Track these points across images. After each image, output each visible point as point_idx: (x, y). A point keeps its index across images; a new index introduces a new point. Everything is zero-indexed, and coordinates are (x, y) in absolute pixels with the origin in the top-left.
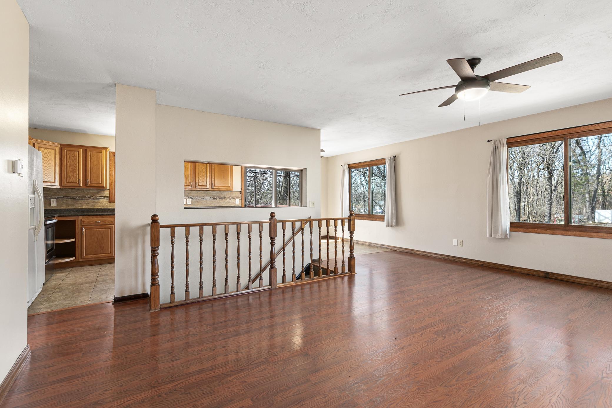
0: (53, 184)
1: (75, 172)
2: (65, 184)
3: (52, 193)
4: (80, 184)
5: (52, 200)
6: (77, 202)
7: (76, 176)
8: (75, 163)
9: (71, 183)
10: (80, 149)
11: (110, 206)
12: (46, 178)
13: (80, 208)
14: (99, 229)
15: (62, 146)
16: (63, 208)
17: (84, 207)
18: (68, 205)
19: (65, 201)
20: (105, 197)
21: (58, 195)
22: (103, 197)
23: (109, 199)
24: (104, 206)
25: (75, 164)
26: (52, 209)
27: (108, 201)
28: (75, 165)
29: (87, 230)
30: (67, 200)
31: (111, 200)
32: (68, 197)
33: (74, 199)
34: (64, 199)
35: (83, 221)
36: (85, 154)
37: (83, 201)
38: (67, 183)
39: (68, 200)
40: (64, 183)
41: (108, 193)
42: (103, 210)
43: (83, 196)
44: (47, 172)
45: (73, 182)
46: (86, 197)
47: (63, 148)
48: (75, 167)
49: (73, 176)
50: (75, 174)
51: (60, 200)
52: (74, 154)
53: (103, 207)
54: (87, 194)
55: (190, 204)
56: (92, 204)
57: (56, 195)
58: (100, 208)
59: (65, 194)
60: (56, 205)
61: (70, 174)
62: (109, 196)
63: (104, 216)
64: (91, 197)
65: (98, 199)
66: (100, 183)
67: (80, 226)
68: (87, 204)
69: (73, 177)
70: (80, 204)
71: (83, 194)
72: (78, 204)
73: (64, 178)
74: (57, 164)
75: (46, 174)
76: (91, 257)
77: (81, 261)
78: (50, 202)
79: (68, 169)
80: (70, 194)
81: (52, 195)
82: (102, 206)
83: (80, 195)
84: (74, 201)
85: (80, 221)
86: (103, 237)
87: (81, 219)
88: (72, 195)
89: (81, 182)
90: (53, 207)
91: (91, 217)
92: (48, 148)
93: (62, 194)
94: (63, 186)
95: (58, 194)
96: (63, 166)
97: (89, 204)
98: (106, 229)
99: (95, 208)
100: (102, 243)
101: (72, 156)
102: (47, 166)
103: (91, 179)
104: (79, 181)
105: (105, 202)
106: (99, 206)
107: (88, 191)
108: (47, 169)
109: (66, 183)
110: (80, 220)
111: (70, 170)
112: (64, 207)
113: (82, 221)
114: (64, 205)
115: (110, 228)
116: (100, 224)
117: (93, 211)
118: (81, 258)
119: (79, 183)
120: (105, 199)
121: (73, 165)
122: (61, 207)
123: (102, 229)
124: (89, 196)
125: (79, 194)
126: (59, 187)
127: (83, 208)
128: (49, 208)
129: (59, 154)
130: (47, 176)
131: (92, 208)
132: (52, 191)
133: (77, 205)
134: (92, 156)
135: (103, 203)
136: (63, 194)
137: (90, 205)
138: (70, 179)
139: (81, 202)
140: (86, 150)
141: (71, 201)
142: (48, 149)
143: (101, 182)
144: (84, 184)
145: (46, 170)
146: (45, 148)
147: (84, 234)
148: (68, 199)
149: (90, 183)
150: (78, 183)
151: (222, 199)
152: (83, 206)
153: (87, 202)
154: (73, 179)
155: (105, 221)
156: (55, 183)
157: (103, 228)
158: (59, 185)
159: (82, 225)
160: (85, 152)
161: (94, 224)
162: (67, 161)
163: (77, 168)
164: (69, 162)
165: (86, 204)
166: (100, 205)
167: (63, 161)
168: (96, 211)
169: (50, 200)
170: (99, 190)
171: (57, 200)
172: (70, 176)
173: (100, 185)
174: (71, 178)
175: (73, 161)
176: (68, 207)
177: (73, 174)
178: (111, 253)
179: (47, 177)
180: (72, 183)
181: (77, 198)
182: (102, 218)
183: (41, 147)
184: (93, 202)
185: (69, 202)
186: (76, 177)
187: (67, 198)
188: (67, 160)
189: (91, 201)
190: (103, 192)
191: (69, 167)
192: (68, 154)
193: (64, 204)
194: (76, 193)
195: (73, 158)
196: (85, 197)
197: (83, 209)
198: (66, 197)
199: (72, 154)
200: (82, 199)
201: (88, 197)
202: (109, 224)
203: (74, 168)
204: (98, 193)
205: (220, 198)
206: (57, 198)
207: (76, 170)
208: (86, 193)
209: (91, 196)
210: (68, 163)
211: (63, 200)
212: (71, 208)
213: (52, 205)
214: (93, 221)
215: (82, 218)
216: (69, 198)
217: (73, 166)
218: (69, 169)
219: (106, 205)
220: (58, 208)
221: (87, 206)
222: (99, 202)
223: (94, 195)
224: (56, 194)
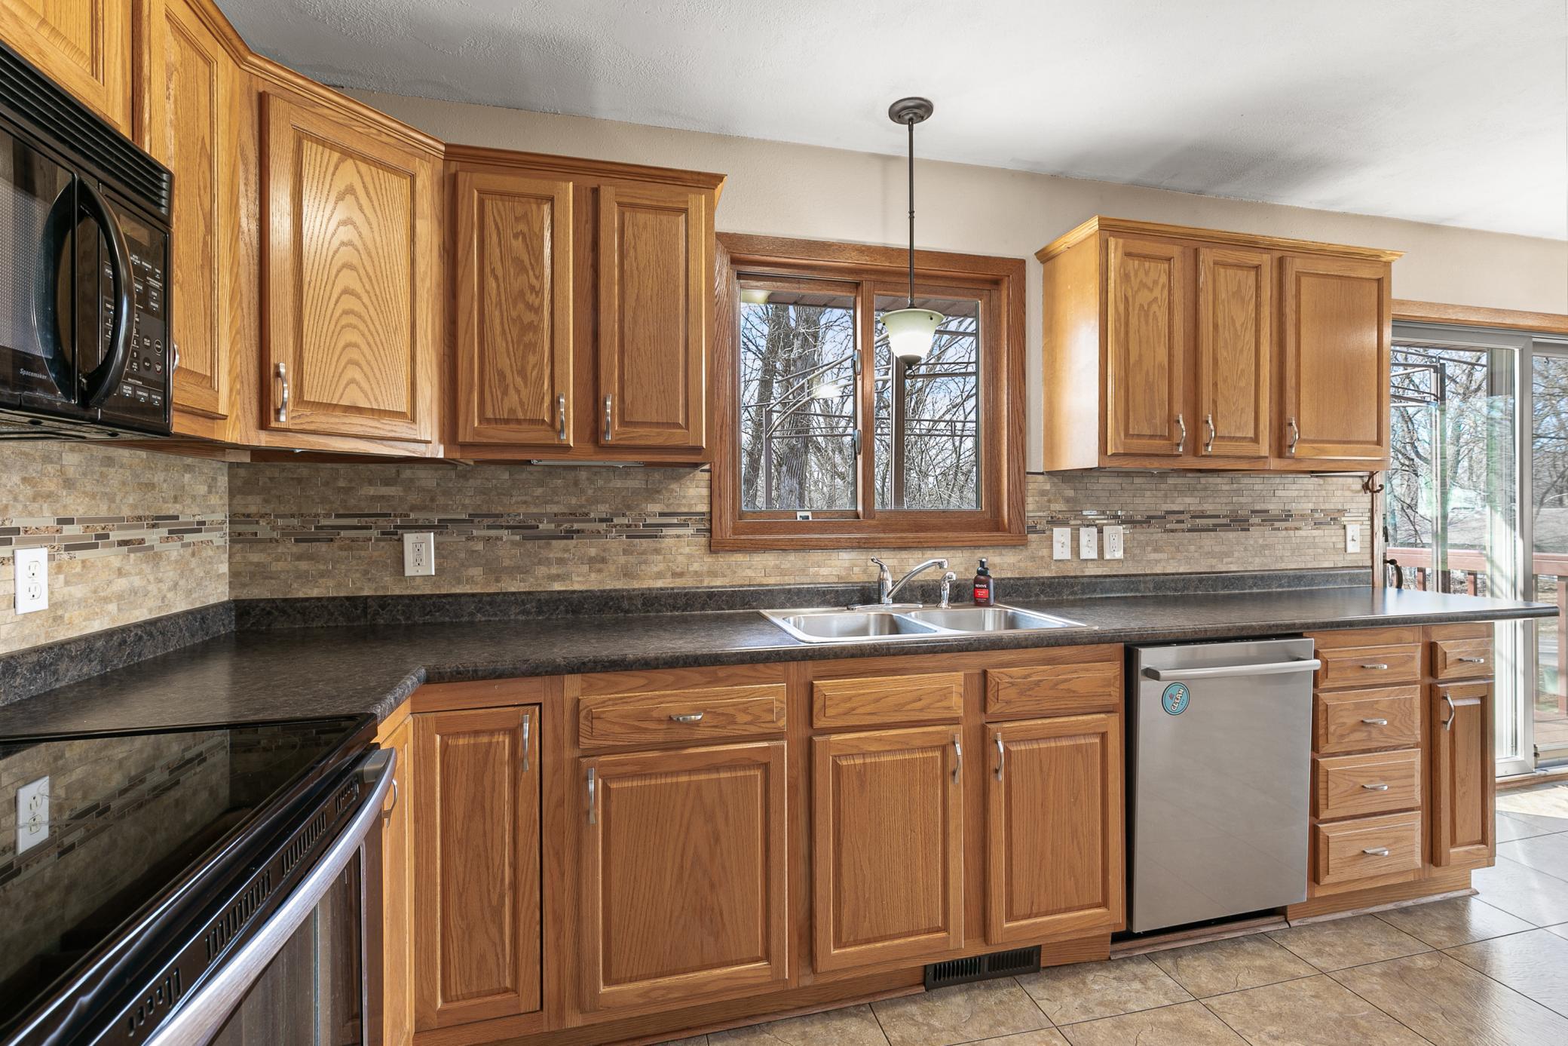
0: (401, 429)
1: (532, 347)
2: (477, 432)
3: (413, 498)
4: (562, 431)
5: (410, 539)
6: (544, 553)
7: (541, 370)
8: (533, 281)
9: (507, 421)
10: (564, 184)
11: (713, 574)
12: (353, 381)
13: (557, 587)
14: (690, 772)
15: (454, 166)
16: (467, 589)
17: (581, 580)
18: (494, 570)
19: (480, 546)
20: (685, 518)
21: (445, 509)
22: (675, 521)
23: (710, 531)
24: (681, 575)
25: (532, 288)
26: (412, 598)
27: (703, 540)
28: (531, 298)
29: (614, 786)
30: (489, 539)
31: (717, 536)
32: (495, 521)
33: (527, 529)
34: (475, 532)
35: (592, 717)
36: (589, 226)
37: (574, 542)
38: (488, 421)
39: (497, 538)
40: (471, 426)
41: (705, 492)
42: (681, 602)
43: (573, 515)
44: (358, 339)
45: (521, 416)
46: (590, 521)
47: (461, 176)
48: (530, 307)
49: (522, 373)
50: (532, 359)
51: (453, 538)
52: (524, 217)
53: (679, 583)
54: (594, 501)
55: (1119, 554)
56: (622, 560)
57: (432, 510)
58: (659, 584)
59: (478, 500)
60: (433, 574)
61: (504, 362)
62: (711, 512)
63: (722, 672)
64: (616, 521)
65: (653, 532)
66: (677, 425)
67: (569, 754)
68: (597, 562)
69: (519, 380)
70: (561, 561)
71: (574, 501)
72: (547, 562)
73: (471, 392)
74: (428, 284)
75: (353, 354)
76: (646, 993)
77: (580, 1024)
78: (402, 552)
79: (492, 321)
80: (506, 500)
81: (413, 508)
82: (675, 575)
83: (555, 509)
84: (529, 545)
85: (567, 716)
86: (717, 840)
87: (577, 694)
88: (518, 506)
89: (568, 419)
90: (418, 581)
91: (637, 679)
92: (365, 159)
93: (465, 501)
94: (465, 446)
95: (441, 500)
96: (463, 300)
97: (603, 560)
98: (740, 774)
99: (636, 585)
100: (712, 886)
101: (516, 236)
102: (359, 289)
103: (628, 399)
104: (555, 404)
105: (687, 550)
106: (660, 575)
107: (600, 483)
108: (360, 317)
109: (480, 422)
110: (568, 706)
111: (503, 332)
112: (475, 582)
113: (583, 714)
114: (476, 572)
115: (766, 767)
116: (700, 734)
117: (625, 605)
118: (580, 1007)
119: (555, 426)
120: (690, 531)
121: (522, 293)
122: (459, 581)
123: (714, 776)
124: (603, 509)
125: (552, 502)
126: (441, 455)
127: (577, 587)
128: (397, 592)
129: (441, 222)
130: (357, 364)
131: (619, 585)
132: (411, 480)
133: (542, 571)
134: (629, 232)
135: (680, 558)
136: (467, 501)
137: (613, 568)
138: (505, 393)
139: (566, 550)
140: (596, 191)
141: (514, 543)
142: (363, 167)
143: (681, 421)
144: (588, 432)
145: (352, 320)
146: (347, 153)
147: (597, 817)
148: (493, 533)
149: (623, 423)
150: (552, 424)
151: (1277, 524)
152: (575, 579)
153: (593, 552)
154: (518, 391)
155: (730, 710)
156: (413, 420)
157: (717, 768)
158: (442, 440)
159: (585, 742)
160: (587, 209)
161: (660, 737)
162: (487, 270)
163: (541, 320)
164: (496, 278)
165: (592, 561)
166: (661, 567)
167: (460, 272)
168: (644, 604)
169: (401, 540)
170: (657, 476)
171: (441, 539)
172: (502, 375)
173: (677, 437)
174: (512, 391)
175: (522, 268)
176: (497, 580)
177: (524, 357)
178: (767, 956)
179: (358, 376)
180: (518, 421)
181: (541, 526)
182: (709, 683)
183: (322, 142)
184: (625, 552)
185: (501, 553)
186: (541, 377)
187: (489, 527)
188: (487, 263)
189: (615, 544)
190: (674, 486)
191: (497, 313)
192: (489, 221)
193: (477, 565)
194: (539, 491)
195: (517, 244)
196: (585, 517)
197: (574, 592)
198: (487, 521)
199: (517, 219)
200: (569, 535)
201: (602, 520)
202: (754, 730)
203: (529, 317)
204: (652, 493)
205: (1264, 516)
206: (440, 528)
207: (534, 327)
208: (590, 492)
209: (617, 515)
210: (491, 284)
211: (468, 539)
212: (513, 590)
213: (409, 571)
214: (655, 714)
215: (583, 691)
216: (502, 527)
217: (521, 306)
218: (497, 321)
219: (696, 567)
220: (444, 591)
221: (593, 575)
222: (657, 551)
223: (629, 508)
224: (433, 500)
